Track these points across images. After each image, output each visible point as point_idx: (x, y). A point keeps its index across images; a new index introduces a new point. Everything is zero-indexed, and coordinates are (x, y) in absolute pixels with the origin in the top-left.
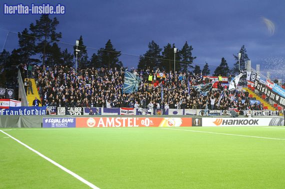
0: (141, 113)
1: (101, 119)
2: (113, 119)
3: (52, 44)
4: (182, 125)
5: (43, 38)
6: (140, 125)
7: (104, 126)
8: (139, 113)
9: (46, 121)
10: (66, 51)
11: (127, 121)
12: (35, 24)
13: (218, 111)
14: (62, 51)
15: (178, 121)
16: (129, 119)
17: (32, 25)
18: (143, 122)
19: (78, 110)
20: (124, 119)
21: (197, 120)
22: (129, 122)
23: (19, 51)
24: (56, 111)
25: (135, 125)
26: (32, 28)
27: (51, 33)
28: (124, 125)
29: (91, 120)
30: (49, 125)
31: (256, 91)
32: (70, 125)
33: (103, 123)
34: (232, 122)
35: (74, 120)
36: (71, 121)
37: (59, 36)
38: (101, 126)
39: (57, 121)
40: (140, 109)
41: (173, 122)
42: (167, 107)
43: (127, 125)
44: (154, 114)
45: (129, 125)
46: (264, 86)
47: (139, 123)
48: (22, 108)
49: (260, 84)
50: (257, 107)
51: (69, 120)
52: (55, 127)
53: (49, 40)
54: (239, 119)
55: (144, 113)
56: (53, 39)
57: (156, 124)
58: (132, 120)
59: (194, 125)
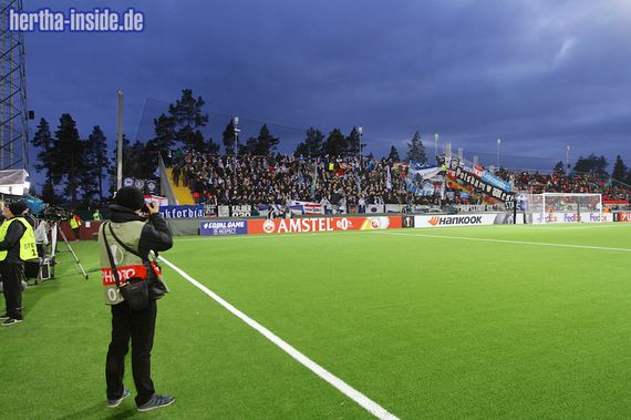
0: (331, 211)
1: (283, 221)
2: (299, 220)
3: (194, 131)
4: (390, 227)
5: (186, 123)
6: (336, 229)
7: (286, 230)
8: (328, 212)
9: (206, 226)
10: (211, 141)
11: (317, 223)
12: (175, 105)
13: (427, 207)
14: (206, 140)
15: (384, 222)
16: (321, 220)
17: (171, 106)
18: (339, 224)
19: (246, 209)
20: (314, 220)
21: (408, 219)
22: (321, 224)
23: (155, 140)
24: (216, 210)
25: (328, 229)
26: (172, 109)
27: (194, 116)
28: (314, 230)
29: (269, 224)
30: (210, 232)
31: (459, 181)
32: (240, 231)
33: (285, 227)
34: (451, 221)
35: (245, 223)
36: (241, 224)
37: (206, 119)
38: (283, 230)
39: (221, 225)
40: (329, 207)
41: (378, 223)
42: (362, 202)
43: (317, 229)
44: (348, 212)
45: (321, 229)
46: (469, 174)
47: (333, 225)
48: (170, 208)
49: (465, 172)
50: (471, 201)
51: (238, 224)
52: (219, 234)
53: (193, 125)
54: (458, 216)
55: (334, 212)
56: (198, 124)
57: (356, 226)
58: (325, 222)
59: (404, 226)
